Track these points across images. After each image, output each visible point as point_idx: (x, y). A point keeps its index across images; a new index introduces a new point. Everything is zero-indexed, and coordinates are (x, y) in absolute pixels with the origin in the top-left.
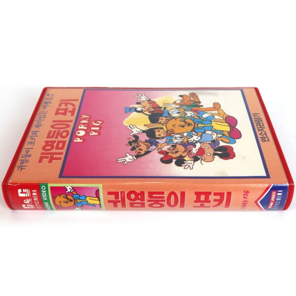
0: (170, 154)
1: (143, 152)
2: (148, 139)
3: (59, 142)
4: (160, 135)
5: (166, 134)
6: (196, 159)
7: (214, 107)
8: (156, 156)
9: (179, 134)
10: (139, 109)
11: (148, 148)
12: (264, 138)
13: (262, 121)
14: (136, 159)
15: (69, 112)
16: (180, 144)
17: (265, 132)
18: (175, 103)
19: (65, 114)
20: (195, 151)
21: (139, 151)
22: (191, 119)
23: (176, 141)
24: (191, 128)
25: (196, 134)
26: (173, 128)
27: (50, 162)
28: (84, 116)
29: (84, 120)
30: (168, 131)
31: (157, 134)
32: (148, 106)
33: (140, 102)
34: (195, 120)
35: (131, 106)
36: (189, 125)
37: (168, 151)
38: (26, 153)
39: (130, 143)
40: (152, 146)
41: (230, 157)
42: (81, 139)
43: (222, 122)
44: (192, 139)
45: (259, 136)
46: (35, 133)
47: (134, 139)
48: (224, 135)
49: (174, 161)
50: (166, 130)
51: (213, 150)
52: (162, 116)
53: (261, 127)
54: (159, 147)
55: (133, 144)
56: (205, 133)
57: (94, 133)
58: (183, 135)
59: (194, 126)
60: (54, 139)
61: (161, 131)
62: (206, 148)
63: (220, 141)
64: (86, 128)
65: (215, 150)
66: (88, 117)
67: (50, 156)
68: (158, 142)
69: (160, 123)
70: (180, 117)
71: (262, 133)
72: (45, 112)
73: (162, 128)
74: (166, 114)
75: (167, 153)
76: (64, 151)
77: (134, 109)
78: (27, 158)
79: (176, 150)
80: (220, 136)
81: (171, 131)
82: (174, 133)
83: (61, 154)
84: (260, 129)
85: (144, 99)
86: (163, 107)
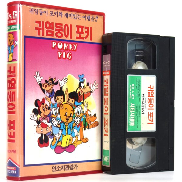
0: (42, 105)
1: (44, 88)
2: (55, 91)
3: (52, 32)
4: (58, 99)
5: (59, 103)
6: (38, 122)
7: (84, 138)
8: (41, 96)
9: (59, 112)
10: (82, 85)
11: (47, 91)
12: (56, 169)
13: (70, 170)
14: (39, 83)
15: (80, 36)
16: (50, 112)
17: (60, 170)
18: (88, 110)
19: (78, 32)
20: (45, 122)
21: (45, 85)
22: (72, 121)
23: (53, 110)
24: (65, 121)
25: (59, 123)
26: (65, 108)
27: (36, 28)
28: (75, 47)
29: (72, 47)
30: (62, 105)
31: (60, 97)
32: (85, 91)
33: (90, 85)
34: (71, 124)
35: (85, 79)
36: (67, 120)
37: (45, 104)
38: (43, 11)
39: (52, 79)
40: (49, 94)
41: (39, 144)
42: (55, 46)
43: (69, 142)
44: (55, 120)
45: (57, 166)
46: (61, 14)
47: (55, 82)
48: (58, 142)
49: (37, 108)
50: (63, 104)
51: (45, 134)
52: (75, 101)
53: (64, 168)
54: (48, 99)
55: (51, 81)
56: (60, 129)
57: (60, 55)
58: (58, 115)
59: (66, 123)
60: (55, 28)
61: (62, 100)
62: (47, 130)
63: (53, 139)
64: (64, 48)
65: (45, 135)
66: (75, 49)
67: (41, 27)
68: (52, 98)
69: (69, 99)
70: (74, 113)
71: (60, 168)
72: (79, 18)
73: (64, 101)
74: (77, 103)
75: (43, 104)
76: (45, 36)
77: (82, 81)
78: (39, 13)
79: (46, 110)
80: (58, 139)
81: (61, 107)
82: (60, 108)
83: (43, 35)
84: (63, 167)
85: (92, 88)
86: (84, 102)
